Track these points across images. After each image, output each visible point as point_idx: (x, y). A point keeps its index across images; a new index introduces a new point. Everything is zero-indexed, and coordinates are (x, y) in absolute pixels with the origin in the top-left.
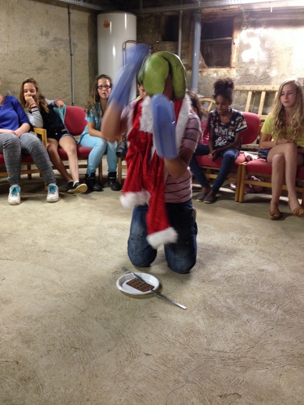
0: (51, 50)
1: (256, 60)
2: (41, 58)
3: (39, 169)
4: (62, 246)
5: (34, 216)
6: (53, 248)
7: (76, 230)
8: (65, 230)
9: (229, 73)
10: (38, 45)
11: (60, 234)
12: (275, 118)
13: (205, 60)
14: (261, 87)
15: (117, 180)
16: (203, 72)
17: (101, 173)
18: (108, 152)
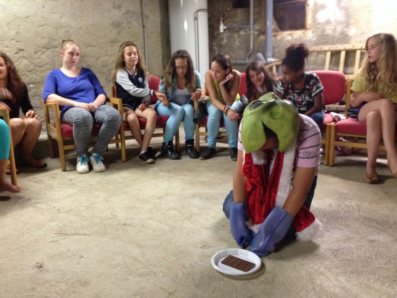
0: (123, 23)
1: (332, 20)
2: (115, 31)
4: (143, 218)
5: (112, 187)
6: (134, 221)
7: (157, 201)
8: (145, 201)
10: (111, 18)
11: (140, 205)
13: (278, 24)
14: (339, 47)
15: (194, 148)
17: (177, 141)
18: (185, 119)
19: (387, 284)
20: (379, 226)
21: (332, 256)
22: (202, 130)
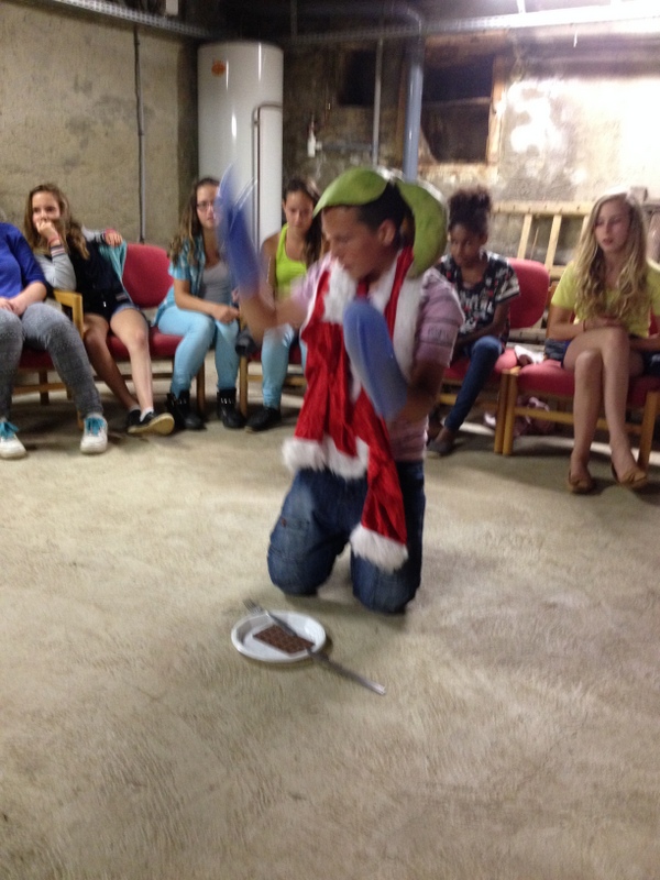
0: (95, 123)
1: (541, 148)
2: (74, 141)
3: (65, 382)
5: (52, 485)
6: (93, 558)
7: (145, 518)
8: (119, 517)
9: (483, 176)
10: (67, 112)
11: (108, 526)
12: (584, 274)
13: (431, 146)
14: (551, 207)
15: (236, 407)
16: (428, 172)
17: (201, 391)
18: (219, 345)
20: (570, 578)
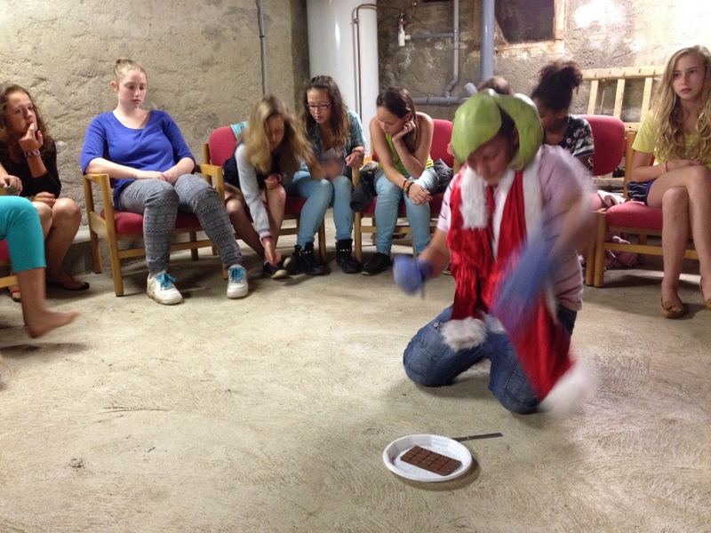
0: (225, 29)
1: (602, 24)
2: (210, 45)
3: (211, 239)
4: (260, 379)
5: (205, 325)
6: (245, 385)
7: (285, 350)
8: (264, 350)
9: (552, 50)
11: (255, 357)
12: (663, 122)
13: (503, 31)
14: (615, 72)
15: (352, 255)
16: (502, 51)
17: (322, 243)
18: (337, 203)
19: (697, 499)
20: (683, 395)
21: (599, 449)
22: (367, 222)
